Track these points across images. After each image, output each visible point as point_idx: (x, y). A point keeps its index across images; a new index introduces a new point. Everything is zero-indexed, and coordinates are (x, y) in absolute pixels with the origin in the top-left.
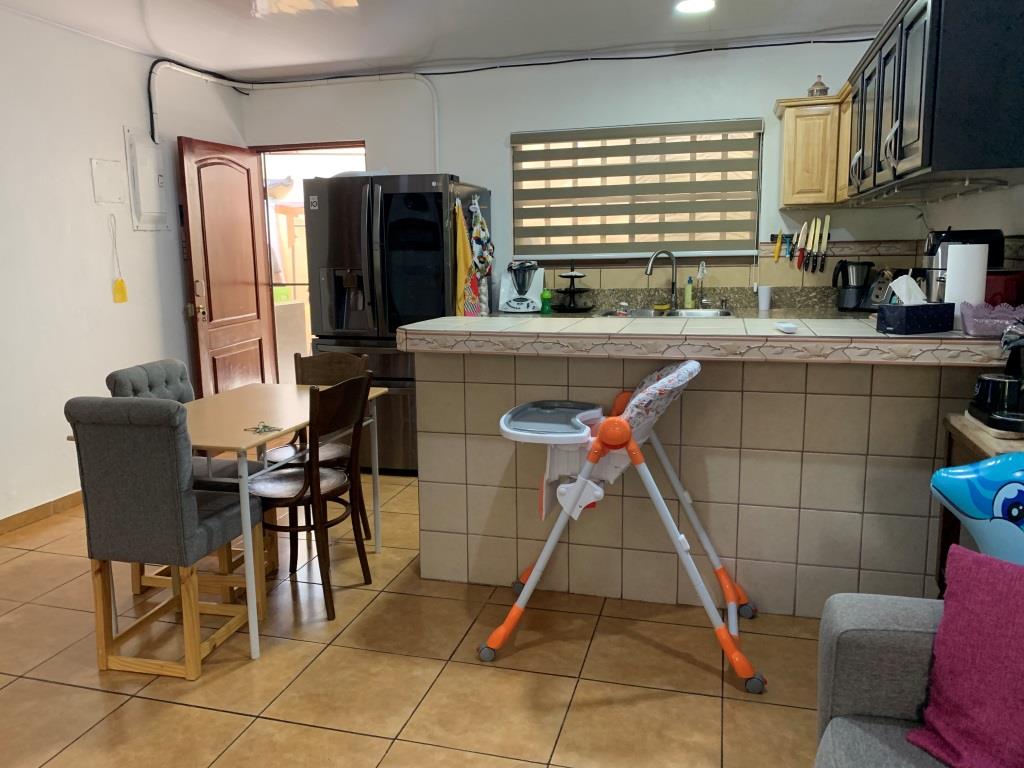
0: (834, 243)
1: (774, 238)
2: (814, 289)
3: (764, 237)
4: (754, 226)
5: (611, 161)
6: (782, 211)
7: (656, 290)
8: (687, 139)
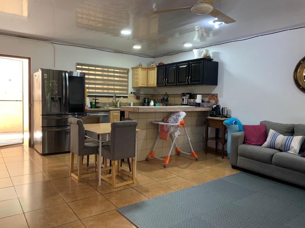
0: (141, 94)
1: (131, 93)
2: (138, 103)
3: (130, 92)
4: (127, 90)
5: (97, 73)
6: (133, 87)
7: (111, 103)
8: (113, 70)
